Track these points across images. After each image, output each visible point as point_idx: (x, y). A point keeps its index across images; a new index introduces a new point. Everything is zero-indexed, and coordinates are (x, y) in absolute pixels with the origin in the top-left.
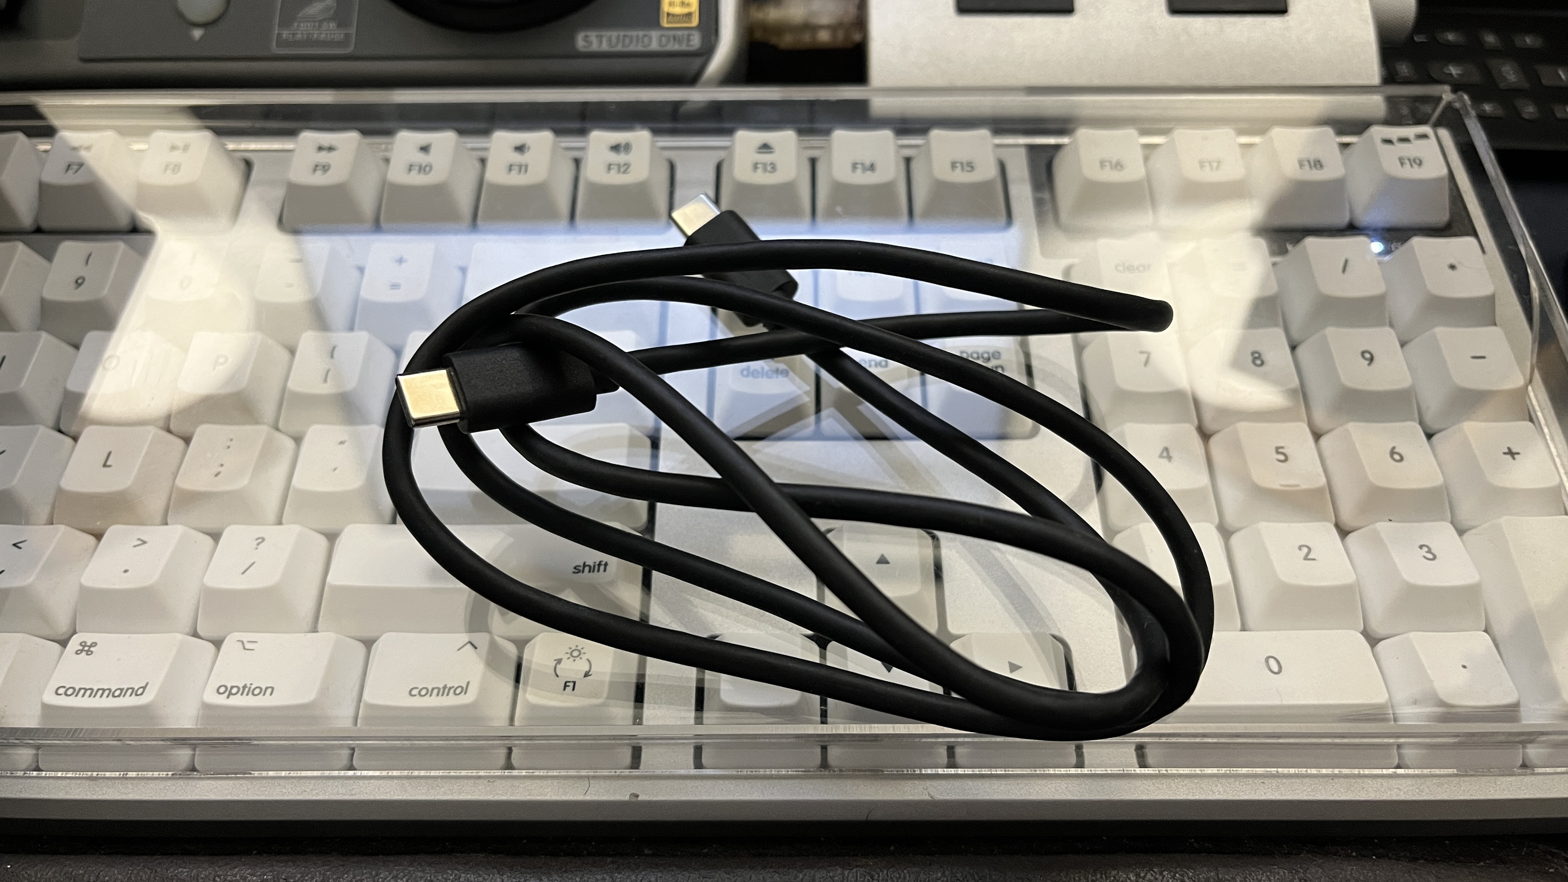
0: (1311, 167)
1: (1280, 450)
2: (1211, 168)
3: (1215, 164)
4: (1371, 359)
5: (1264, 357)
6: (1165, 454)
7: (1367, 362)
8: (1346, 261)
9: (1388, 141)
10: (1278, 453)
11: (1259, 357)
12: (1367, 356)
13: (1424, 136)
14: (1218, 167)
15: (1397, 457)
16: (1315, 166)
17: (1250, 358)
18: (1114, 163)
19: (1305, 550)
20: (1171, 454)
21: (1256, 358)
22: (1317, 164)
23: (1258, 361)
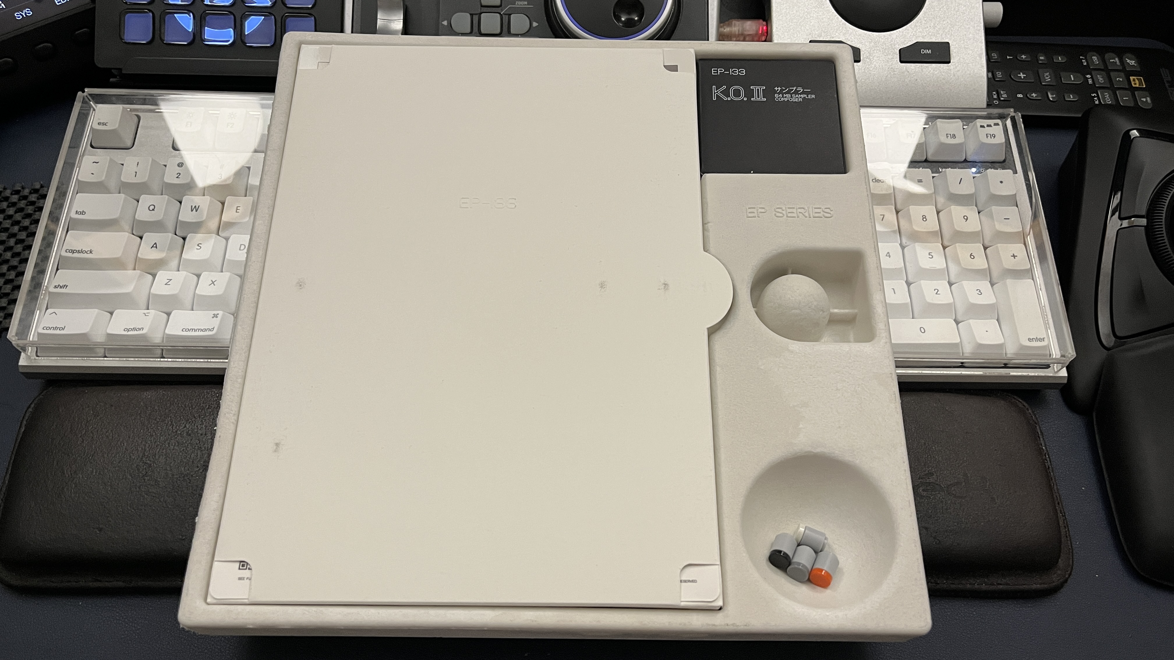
0: (949, 138)
1: (931, 254)
2: (911, 137)
5: (927, 218)
7: (965, 220)
8: (961, 179)
9: (982, 126)
12: (966, 217)
13: (997, 124)
14: (914, 137)
15: (972, 257)
17: (922, 218)
19: (936, 291)
20: (890, 255)
21: (924, 218)
22: (954, 136)
23: (925, 219)
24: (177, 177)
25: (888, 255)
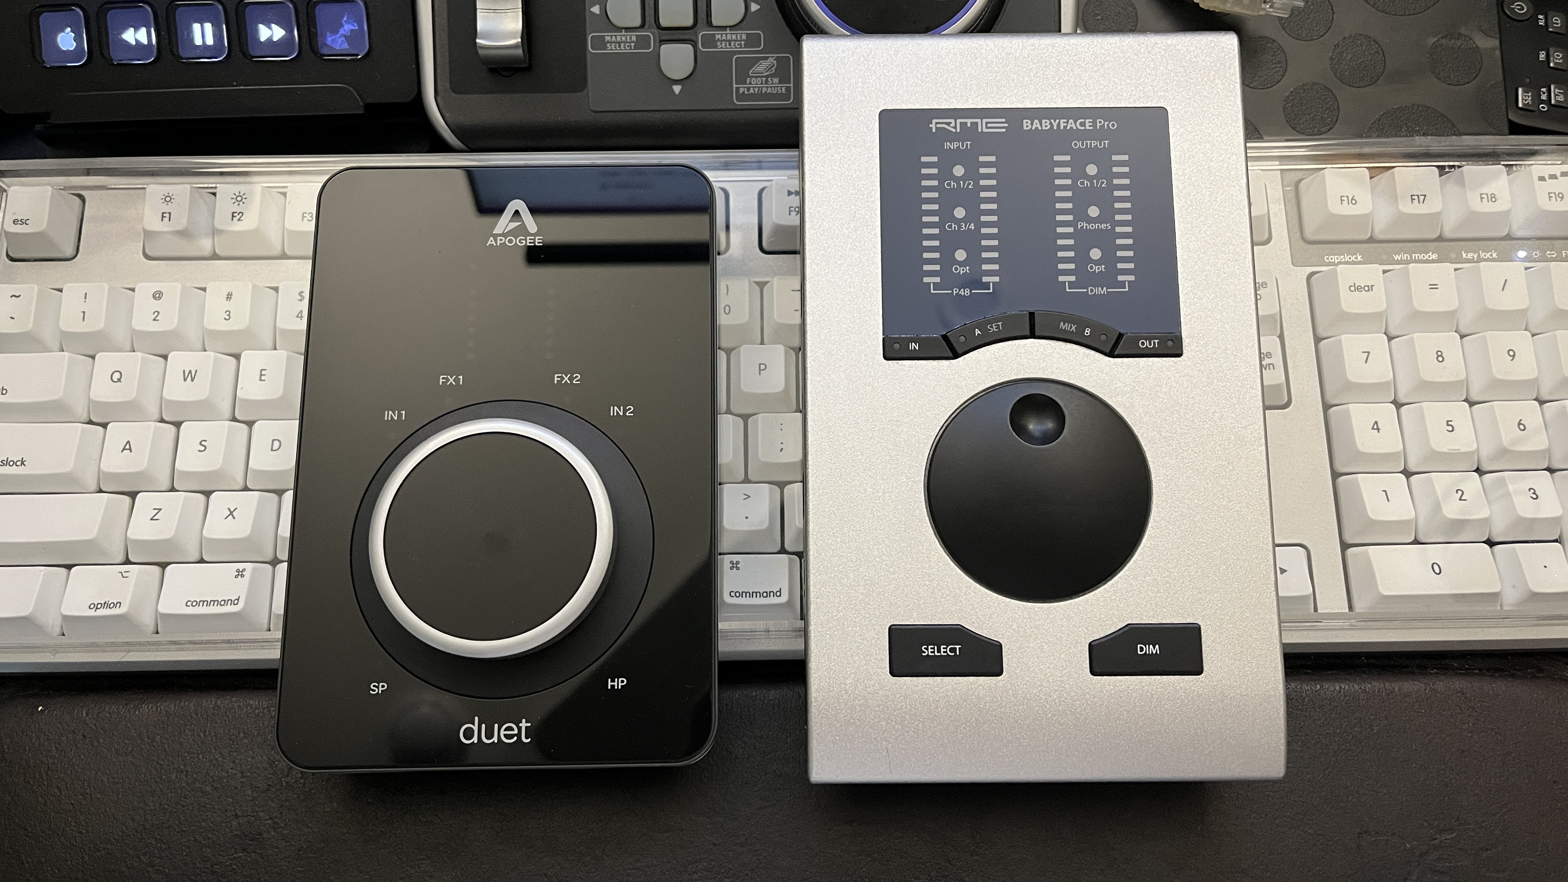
0: (1489, 199)
1: (1450, 423)
2: (1418, 200)
3: (1422, 198)
4: (1514, 356)
5: (1443, 355)
6: (1375, 427)
7: (1511, 358)
8: (1506, 280)
9: (1543, 178)
10: (1448, 425)
11: (1441, 356)
12: (1511, 353)
14: (1423, 202)
15: (1523, 428)
16: (1492, 198)
17: (1436, 356)
18: (1349, 197)
19: (1460, 493)
20: (1379, 428)
22: (1494, 196)
23: (1440, 359)
24: (154, 320)
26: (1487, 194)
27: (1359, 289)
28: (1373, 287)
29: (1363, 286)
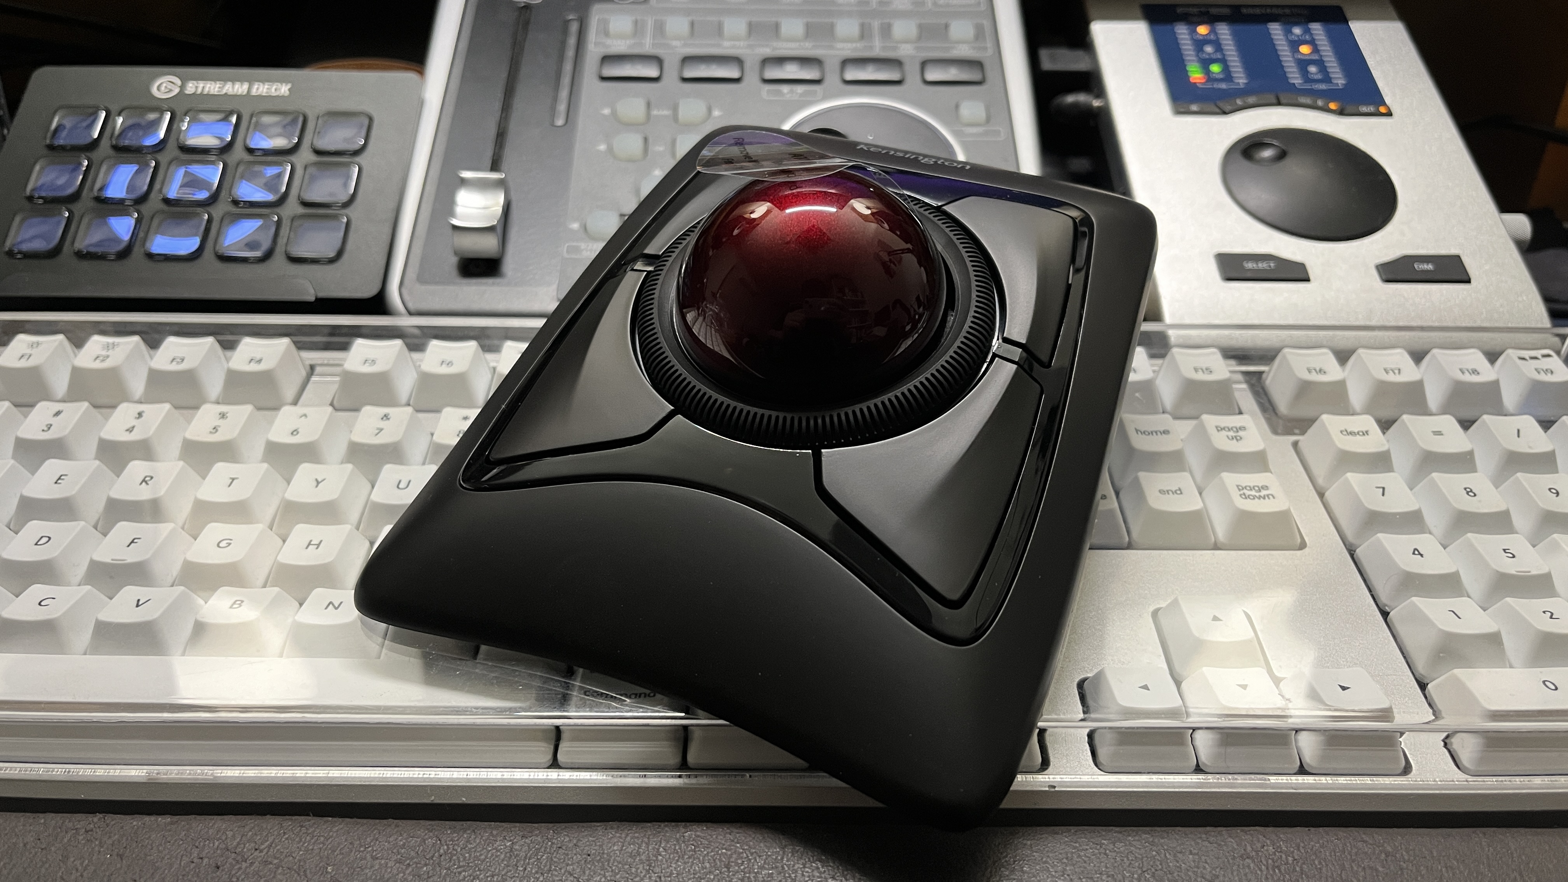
0: (1470, 374)
1: (1507, 551)
2: (1394, 373)
3: (1397, 372)
4: (1558, 494)
5: (1474, 491)
7: (1556, 495)
8: (1518, 431)
9: (1524, 359)
11: (1471, 491)
12: (1554, 491)
13: (1549, 356)
14: (1399, 373)
16: (1473, 373)
17: (1465, 492)
18: (1318, 369)
19: (1550, 614)
20: (1422, 553)
21: (1469, 491)
22: (1475, 372)
23: (1471, 494)
25: (1416, 552)
26: (1468, 371)
27: (1351, 433)
28: (1369, 433)
29: (1356, 431)
